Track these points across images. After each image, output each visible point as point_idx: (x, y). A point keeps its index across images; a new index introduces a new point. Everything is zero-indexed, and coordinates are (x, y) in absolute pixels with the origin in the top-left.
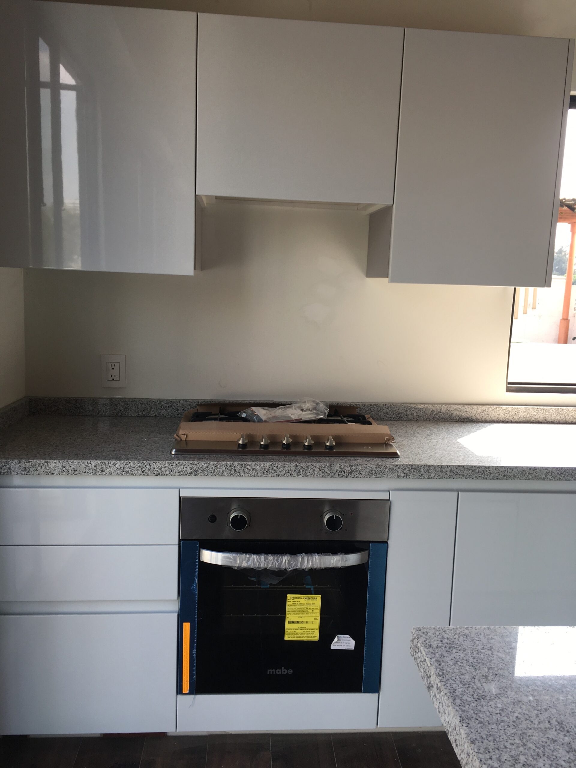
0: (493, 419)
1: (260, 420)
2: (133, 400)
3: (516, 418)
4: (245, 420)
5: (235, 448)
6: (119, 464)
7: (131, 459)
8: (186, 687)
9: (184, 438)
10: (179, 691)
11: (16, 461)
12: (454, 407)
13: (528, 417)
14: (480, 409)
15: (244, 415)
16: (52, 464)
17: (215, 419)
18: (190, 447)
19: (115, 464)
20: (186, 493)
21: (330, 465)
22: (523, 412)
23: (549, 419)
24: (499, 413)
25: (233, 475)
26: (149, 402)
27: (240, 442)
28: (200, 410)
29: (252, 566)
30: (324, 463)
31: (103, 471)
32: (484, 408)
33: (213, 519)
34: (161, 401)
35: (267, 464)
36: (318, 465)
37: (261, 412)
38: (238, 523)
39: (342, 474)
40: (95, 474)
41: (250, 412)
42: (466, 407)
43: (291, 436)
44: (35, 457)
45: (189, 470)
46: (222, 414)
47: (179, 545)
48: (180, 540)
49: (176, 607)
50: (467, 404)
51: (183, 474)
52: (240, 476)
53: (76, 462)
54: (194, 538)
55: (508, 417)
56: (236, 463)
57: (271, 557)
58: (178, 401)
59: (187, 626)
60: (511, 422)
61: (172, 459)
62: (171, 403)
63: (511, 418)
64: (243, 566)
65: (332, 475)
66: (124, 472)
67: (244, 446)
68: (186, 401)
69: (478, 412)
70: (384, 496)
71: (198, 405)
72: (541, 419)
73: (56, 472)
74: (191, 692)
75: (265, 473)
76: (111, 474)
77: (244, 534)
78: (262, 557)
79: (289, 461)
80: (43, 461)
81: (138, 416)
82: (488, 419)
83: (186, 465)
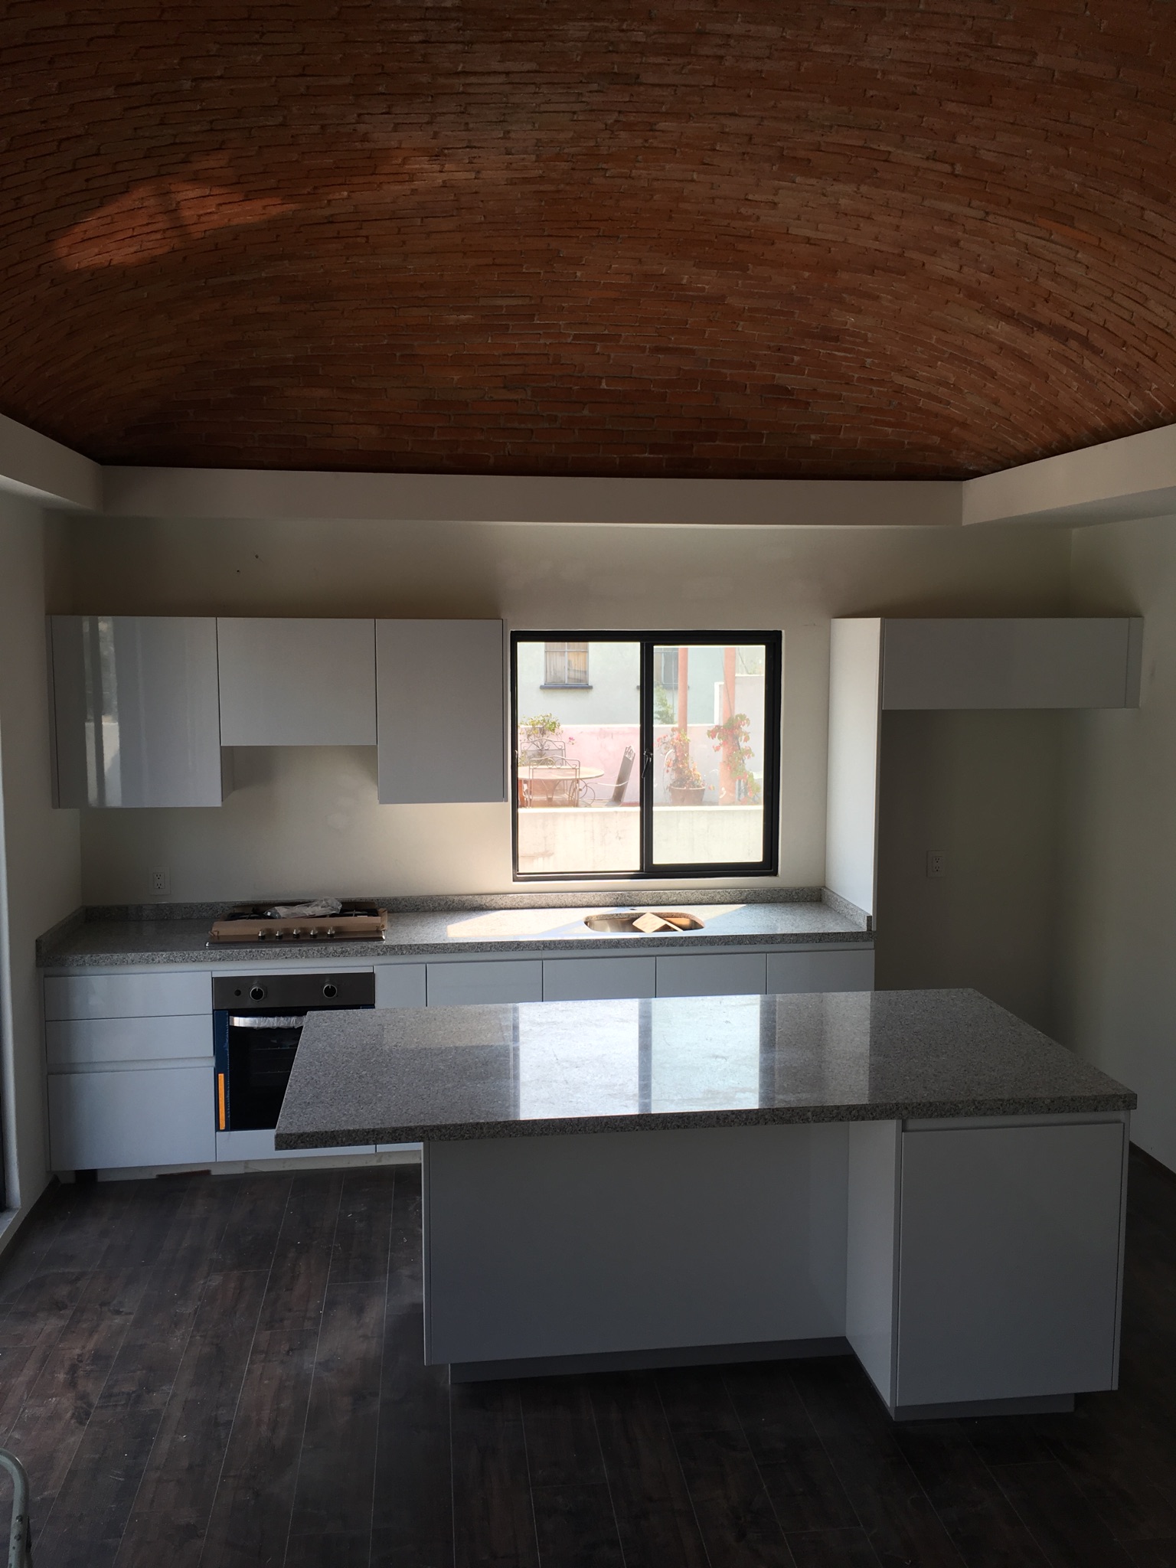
0: (502, 906)
1: (280, 917)
2: (178, 905)
3: (522, 905)
4: (270, 917)
5: (257, 939)
6: (165, 954)
7: (175, 950)
8: (223, 1126)
9: (216, 933)
10: (217, 1129)
11: (89, 955)
12: (465, 898)
13: (532, 903)
14: (489, 898)
15: (269, 914)
16: (115, 957)
17: (245, 918)
18: (221, 940)
19: (162, 955)
20: (216, 975)
21: (326, 948)
22: (527, 899)
23: (551, 904)
24: (507, 901)
25: (252, 959)
26: (191, 907)
27: (260, 935)
28: (237, 911)
29: (268, 1026)
30: (321, 947)
31: (153, 960)
32: (492, 897)
33: (238, 993)
34: (202, 904)
35: (278, 950)
36: (316, 948)
37: (282, 911)
38: (257, 995)
39: (335, 955)
40: (147, 963)
41: (273, 911)
42: (477, 897)
43: (301, 929)
44: (102, 953)
45: (218, 957)
46: (254, 913)
47: (213, 1014)
48: (213, 1011)
49: (212, 1063)
50: (478, 895)
51: (214, 960)
52: (257, 959)
53: (133, 954)
54: (225, 1008)
55: (514, 904)
56: (254, 950)
57: (282, 1019)
58: (218, 903)
59: (221, 1076)
60: (518, 908)
61: (205, 949)
62: (211, 906)
63: (517, 905)
64: (261, 1026)
65: (327, 956)
66: (169, 961)
67: (263, 937)
68: (225, 903)
69: (488, 901)
70: (370, 970)
71: (234, 907)
72: (543, 905)
73: (118, 963)
74: (226, 1130)
75: (277, 956)
76: (159, 962)
77: (262, 1004)
78: (276, 1018)
79: (295, 947)
80: (108, 955)
81: (183, 919)
82: (497, 907)
83: (216, 954)
